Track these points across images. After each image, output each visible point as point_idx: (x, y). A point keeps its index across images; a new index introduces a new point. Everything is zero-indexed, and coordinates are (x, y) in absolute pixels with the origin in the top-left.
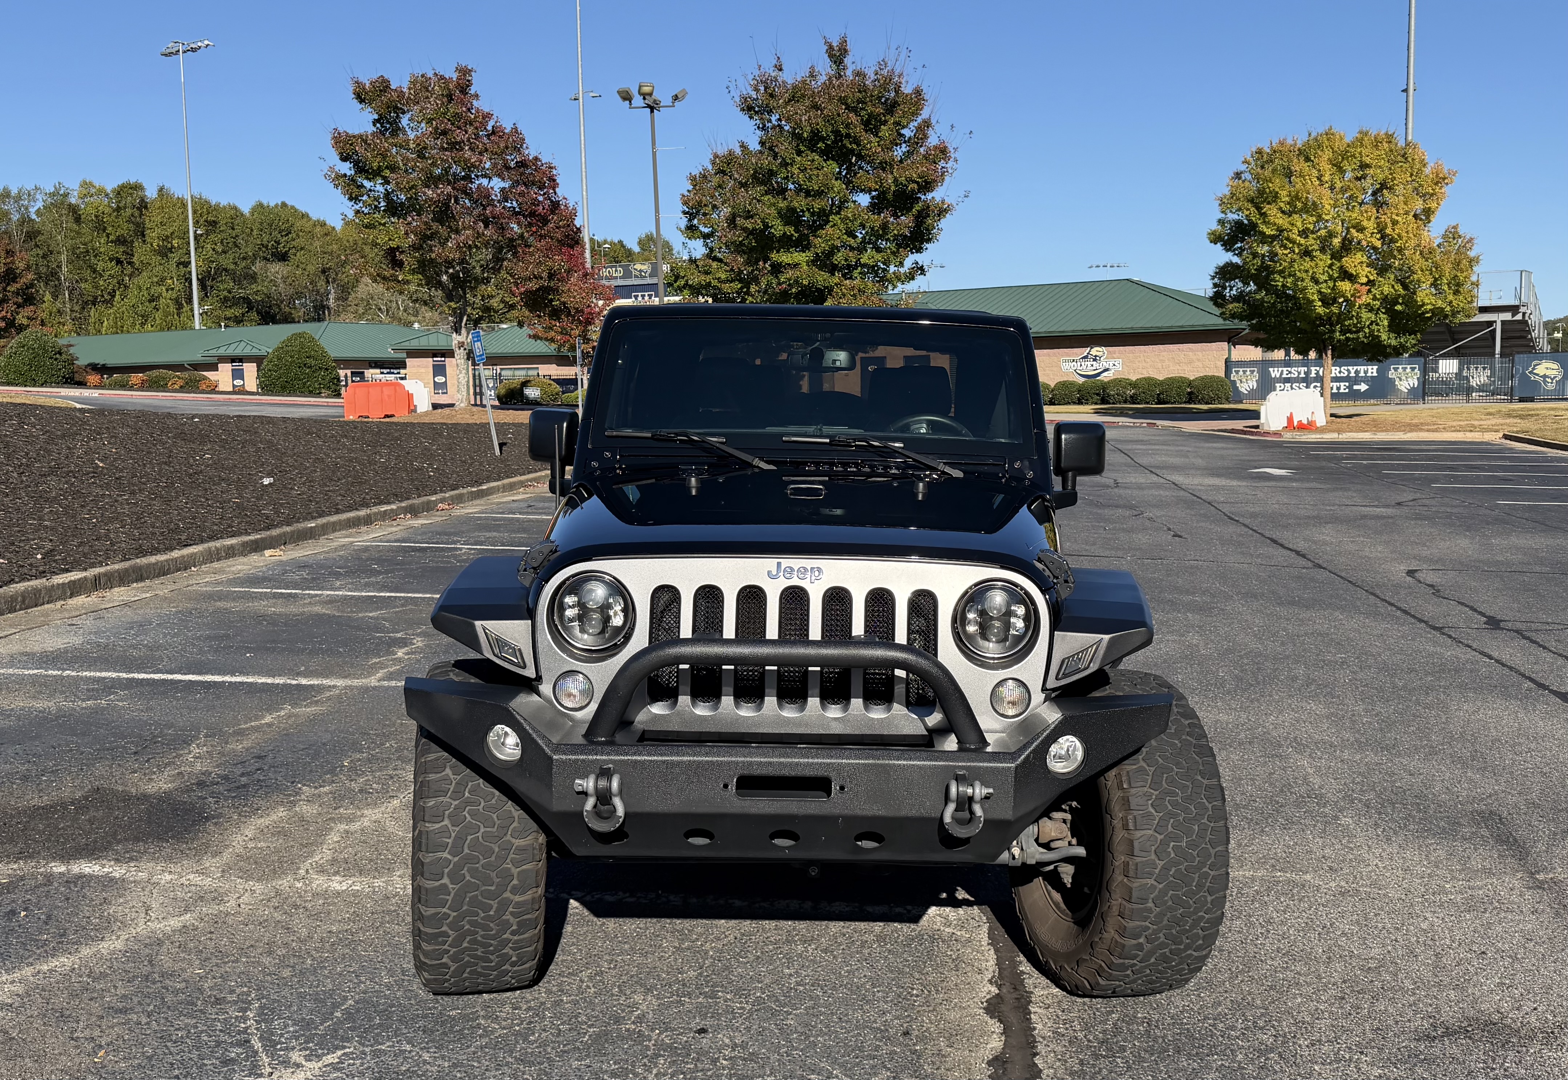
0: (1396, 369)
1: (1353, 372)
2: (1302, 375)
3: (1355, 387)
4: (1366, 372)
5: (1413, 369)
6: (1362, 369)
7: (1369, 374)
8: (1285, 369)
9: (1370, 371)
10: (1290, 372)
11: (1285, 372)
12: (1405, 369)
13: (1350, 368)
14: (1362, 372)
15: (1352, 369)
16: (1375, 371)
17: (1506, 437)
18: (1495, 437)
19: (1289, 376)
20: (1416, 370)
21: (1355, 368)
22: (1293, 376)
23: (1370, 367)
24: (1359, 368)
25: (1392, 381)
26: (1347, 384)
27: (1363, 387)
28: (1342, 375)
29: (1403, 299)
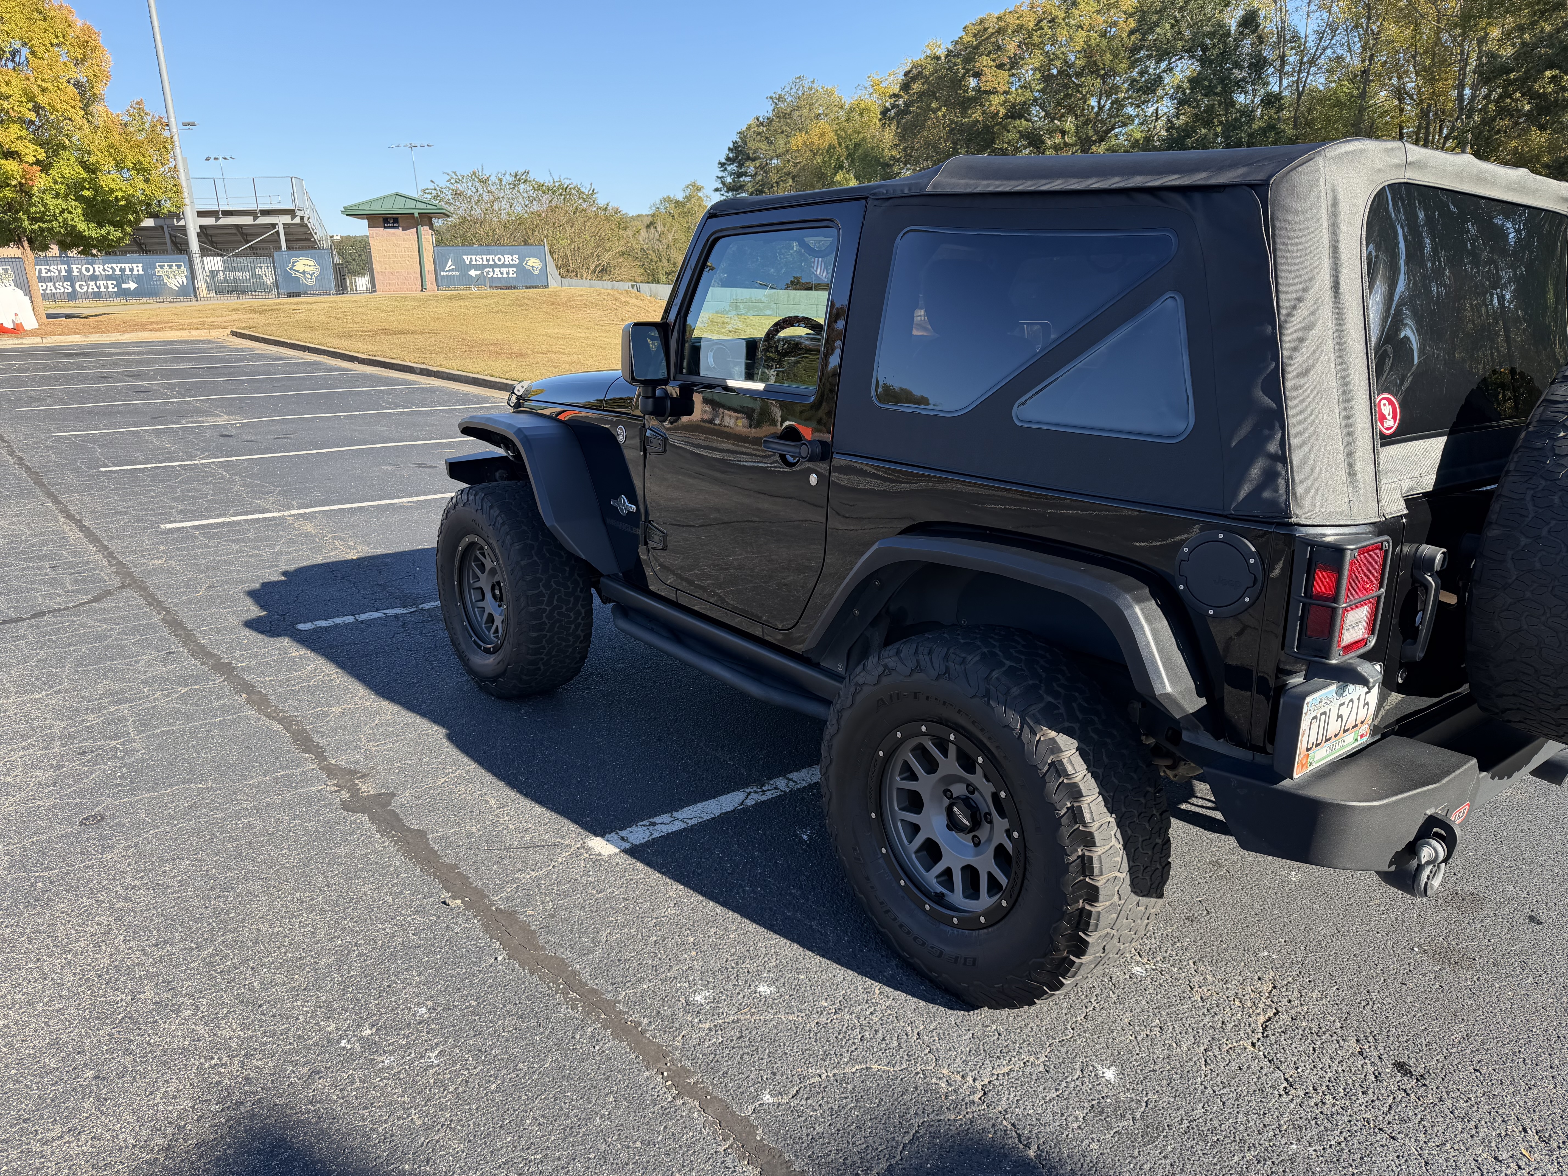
0: (162, 267)
1: (117, 269)
2: (64, 274)
3: (124, 286)
4: (131, 270)
5: (179, 267)
6: (127, 266)
7: (135, 272)
8: (43, 267)
9: (135, 269)
10: (49, 271)
11: (44, 271)
12: (170, 267)
13: (114, 266)
14: (127, 269)
15: (117, 267)
16: (140, 268)
17: (234, 334)
18: (221, 335)
19: (49, 274)
20: (182, 268)
21: (119, 265)
22: (53, 274)
23: (135, 265)
24: (123, 265)
25: (160, 279)
26: (114, 283)
27: (132, 286)
28: (107, 273)
29: (89, 183)
